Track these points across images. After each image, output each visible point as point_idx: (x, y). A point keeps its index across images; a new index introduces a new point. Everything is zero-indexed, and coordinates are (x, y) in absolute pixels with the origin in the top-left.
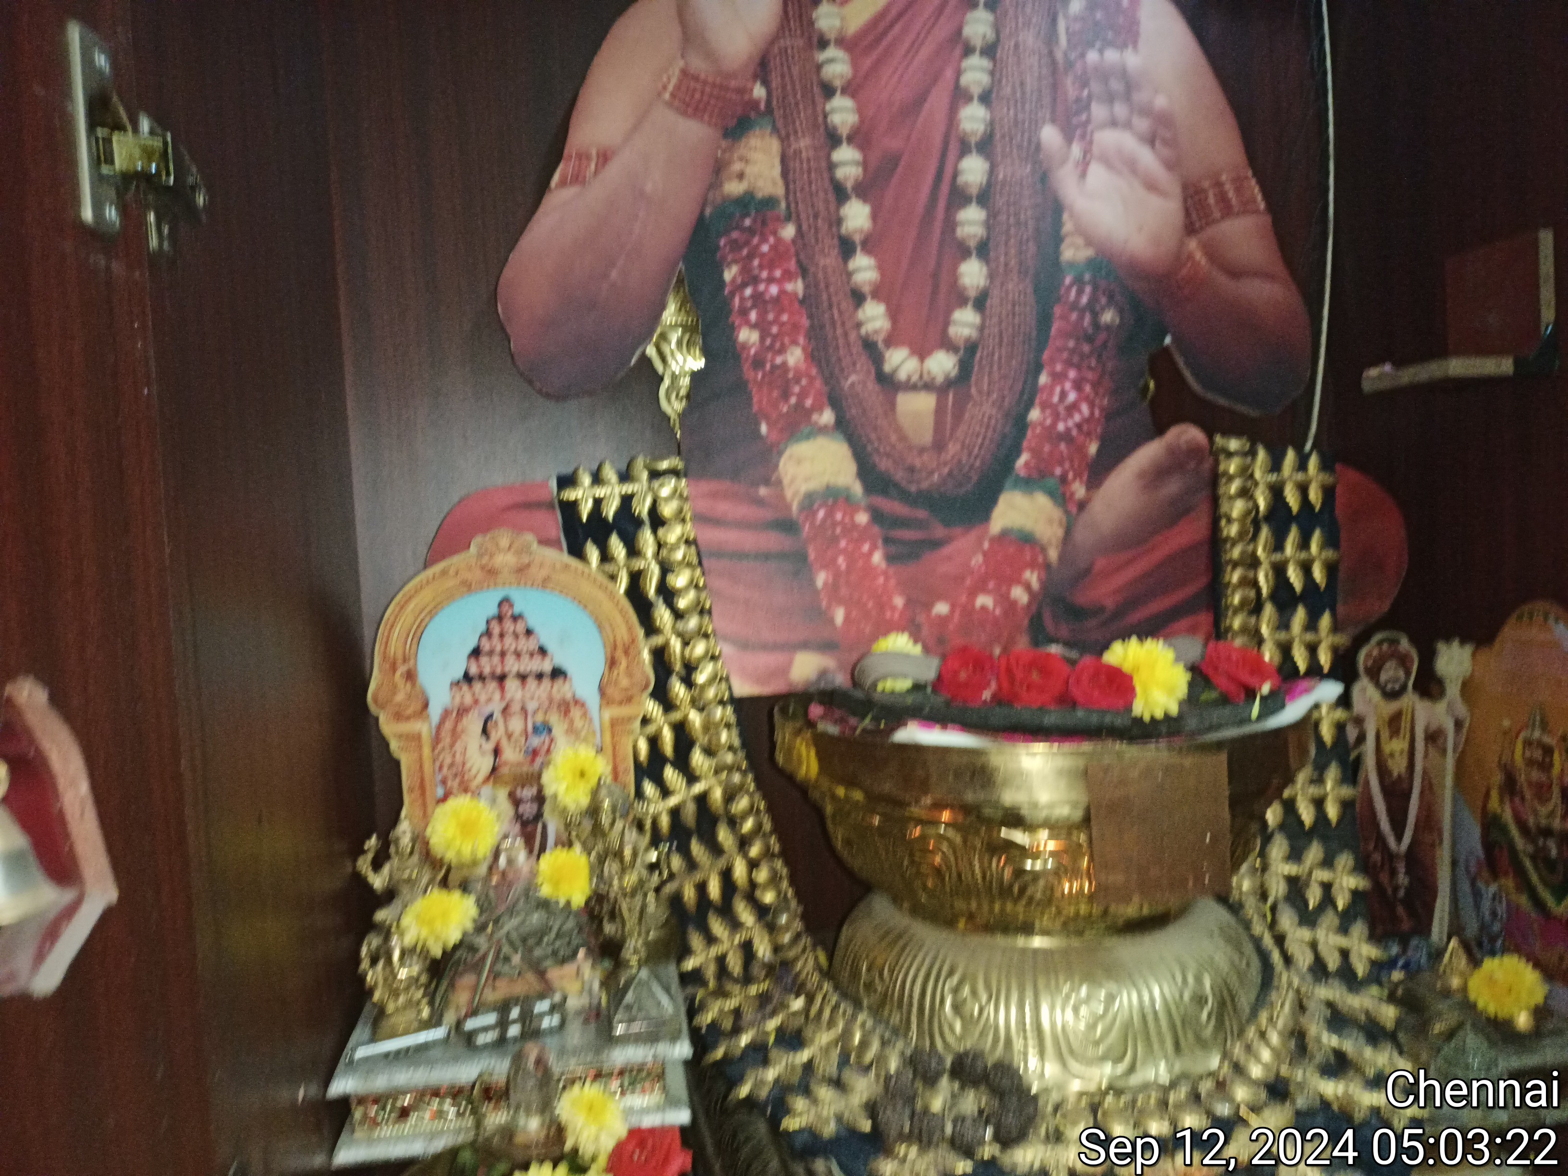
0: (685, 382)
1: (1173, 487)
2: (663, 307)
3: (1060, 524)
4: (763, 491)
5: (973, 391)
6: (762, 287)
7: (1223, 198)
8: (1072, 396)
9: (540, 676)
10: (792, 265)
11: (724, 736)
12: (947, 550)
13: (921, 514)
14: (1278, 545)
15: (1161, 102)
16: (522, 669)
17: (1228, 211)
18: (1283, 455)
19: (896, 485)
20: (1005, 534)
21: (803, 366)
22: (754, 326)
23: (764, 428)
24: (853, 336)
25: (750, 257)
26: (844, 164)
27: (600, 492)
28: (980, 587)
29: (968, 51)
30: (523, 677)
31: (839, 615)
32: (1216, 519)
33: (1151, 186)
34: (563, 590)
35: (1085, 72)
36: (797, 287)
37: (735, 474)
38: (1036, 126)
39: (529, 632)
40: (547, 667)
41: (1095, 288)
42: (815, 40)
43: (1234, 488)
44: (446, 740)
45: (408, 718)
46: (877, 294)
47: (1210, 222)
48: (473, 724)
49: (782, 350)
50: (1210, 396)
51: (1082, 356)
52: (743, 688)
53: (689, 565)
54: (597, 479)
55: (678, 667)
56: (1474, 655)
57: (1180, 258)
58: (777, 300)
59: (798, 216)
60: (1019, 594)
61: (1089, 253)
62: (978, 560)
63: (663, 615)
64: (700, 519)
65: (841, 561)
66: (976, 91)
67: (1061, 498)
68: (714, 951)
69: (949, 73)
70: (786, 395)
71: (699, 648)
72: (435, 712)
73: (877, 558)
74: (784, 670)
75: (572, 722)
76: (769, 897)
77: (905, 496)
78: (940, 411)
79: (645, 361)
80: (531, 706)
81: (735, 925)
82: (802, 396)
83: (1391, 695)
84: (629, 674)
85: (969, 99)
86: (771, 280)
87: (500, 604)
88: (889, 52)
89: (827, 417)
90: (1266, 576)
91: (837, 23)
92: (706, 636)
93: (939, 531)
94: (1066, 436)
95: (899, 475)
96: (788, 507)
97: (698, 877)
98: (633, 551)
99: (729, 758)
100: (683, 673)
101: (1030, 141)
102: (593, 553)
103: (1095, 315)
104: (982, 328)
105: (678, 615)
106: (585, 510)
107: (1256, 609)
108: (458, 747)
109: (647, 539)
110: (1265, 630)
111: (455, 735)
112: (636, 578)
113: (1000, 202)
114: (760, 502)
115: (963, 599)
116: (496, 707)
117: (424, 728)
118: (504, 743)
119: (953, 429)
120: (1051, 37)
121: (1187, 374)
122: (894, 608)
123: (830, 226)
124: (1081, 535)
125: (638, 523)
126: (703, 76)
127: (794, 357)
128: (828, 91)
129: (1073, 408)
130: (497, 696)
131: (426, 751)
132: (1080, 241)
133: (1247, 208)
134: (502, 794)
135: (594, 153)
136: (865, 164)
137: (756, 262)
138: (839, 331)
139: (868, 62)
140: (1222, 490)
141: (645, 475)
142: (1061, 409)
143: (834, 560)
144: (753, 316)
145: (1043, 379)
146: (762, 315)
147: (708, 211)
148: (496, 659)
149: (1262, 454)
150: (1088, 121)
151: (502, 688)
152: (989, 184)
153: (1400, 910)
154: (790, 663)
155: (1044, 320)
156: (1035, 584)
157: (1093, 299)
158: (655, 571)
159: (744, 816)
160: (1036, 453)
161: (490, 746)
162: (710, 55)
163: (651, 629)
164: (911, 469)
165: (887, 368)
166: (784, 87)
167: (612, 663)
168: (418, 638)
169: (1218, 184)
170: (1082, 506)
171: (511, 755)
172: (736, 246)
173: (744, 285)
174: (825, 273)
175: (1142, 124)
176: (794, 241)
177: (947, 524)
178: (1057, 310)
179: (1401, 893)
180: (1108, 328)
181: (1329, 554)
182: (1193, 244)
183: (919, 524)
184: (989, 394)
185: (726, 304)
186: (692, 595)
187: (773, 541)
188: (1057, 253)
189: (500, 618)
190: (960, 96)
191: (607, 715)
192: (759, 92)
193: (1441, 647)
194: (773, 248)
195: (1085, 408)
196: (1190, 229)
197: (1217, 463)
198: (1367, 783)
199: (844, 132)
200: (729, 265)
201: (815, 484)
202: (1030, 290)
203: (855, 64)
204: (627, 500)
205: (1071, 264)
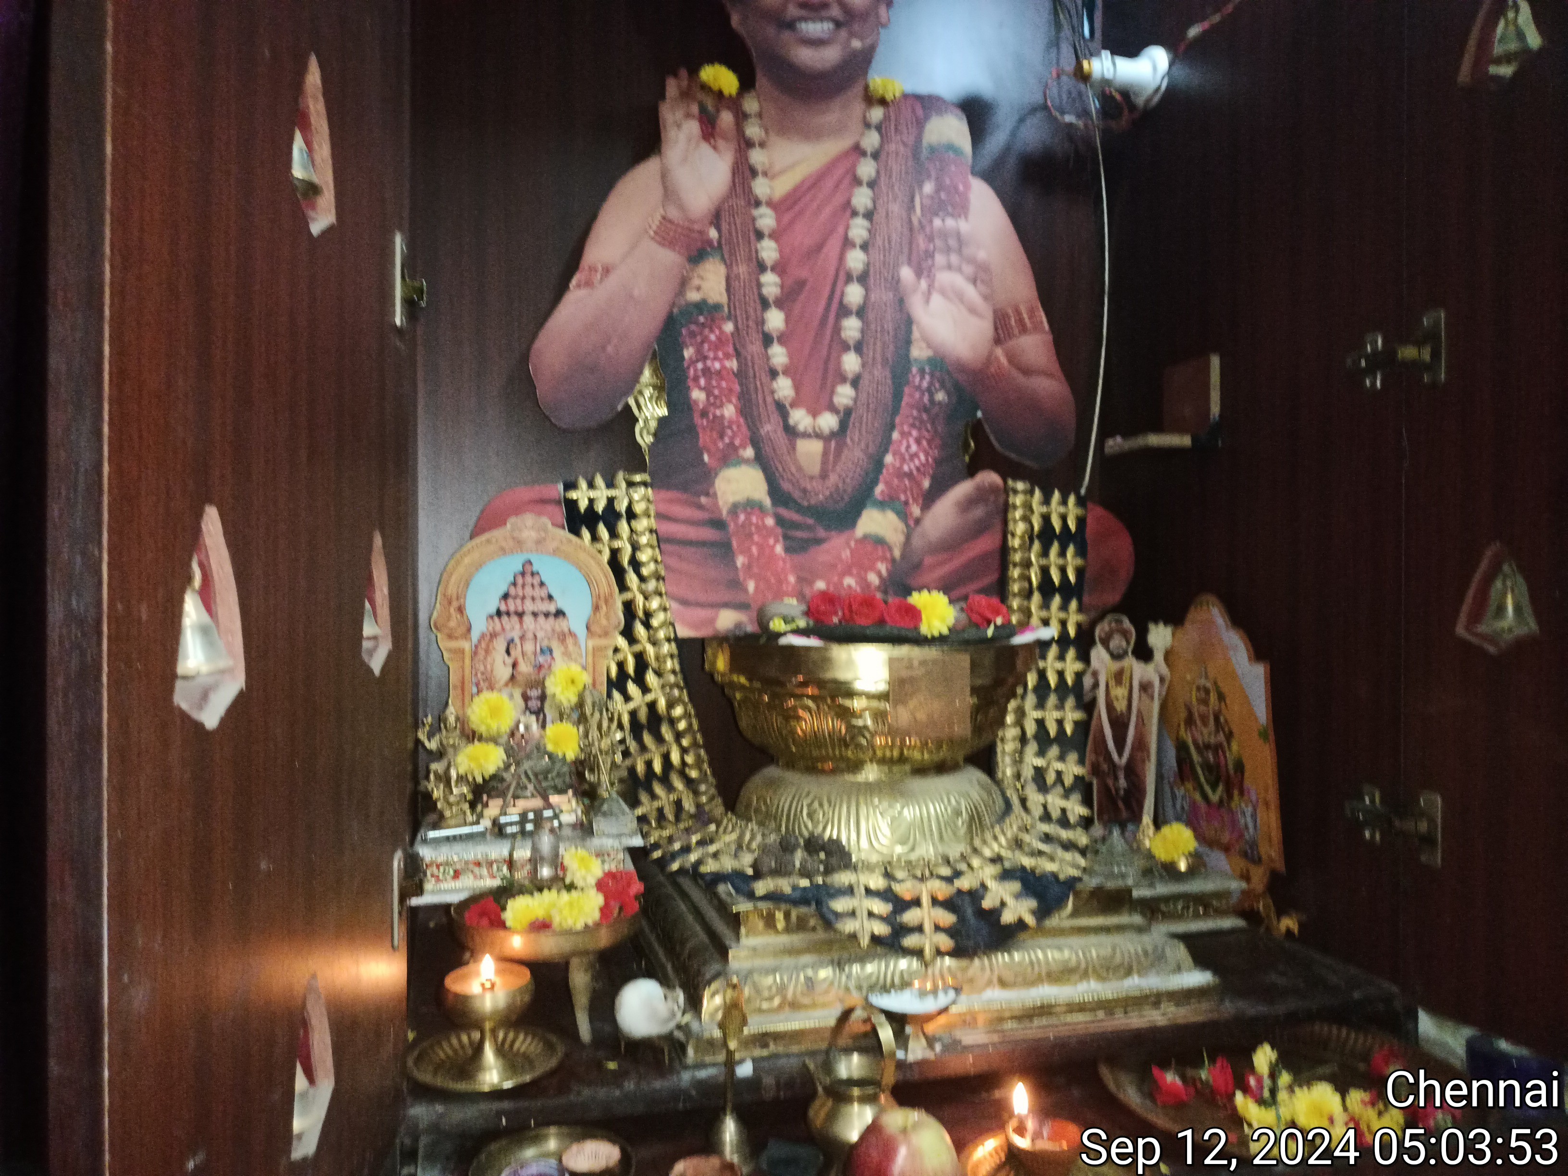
0: (653, 424)
1: (979, 512)
2: (640, 372)
3: (903, 532)
4: (703, 500)
5: (848, 440)
6: (709, 363)
7: (1020, 321)
8: (914, 448)
9: (547, 615)
10: (731, 350)
11: (669, 664)
12: (825, 546)
13: (810, 521)
14: (1045, 553)
15: (982, 255)
16: (536, 610)
17: (1024, 330)
18: (1053, 493)
19: (795, 502)
20: (866, 537)
21: (734, 417)
22: (700, 388)
23: (706, 458)
24: (769, 400)
25: (703, 342)
26: (769, 284)
27: (592, 494)
28: (848, 572)
29: (854, 214)
30: (535, 615)
31: (751, 586)
32: (1005, 533)
33: (973, 311)
34: (567, 557)
35: (932, 232)
36: (733, 364)
37: (684, 487)
38: (896, 266)
39: (542, 584)
40: (552, 608)
41: (932, 375)
42: (753, 202)
43: (1018, 514)
44: (481, 653)
45: (456, 638)
46: (786, 372)
47: (1010, 336)
48: (500, 645)
49: (721, 406)
50: (1008, 453)
51: (922, 421)
52: (683, 632)
53: (652, 547)
54: (591, 485)
55: (641, 613)
56: (1173, 635)
57: (990, 359)
58: (719, 373)
59: (736, 317)
60: (873, 578)
61: (929, 353)
62: (846, 554)
63: (632, 579)
64: (660, 516)
65: (754, 550)
66: (858, 242)
67: (903, 515)
68: (656, 804)
69: (841, 230)
70: (722, 436)
71: (655, 604)
72: (475, 635)
73: (779, 549)
74: (712, 621)
75: (566, 648)
76: (694, 774)
77: (800, 509)
78: (825, 453)
79: (628, 407)
80: (540, 635)
81: (670, 788)
82: (732, 439)
83: (1116, 657)
84: (608, 617)
85: (854, 245)
86: (716, 358)
87: (523, 566)
88: (801, 213)
89: (749, 452)
90: (1036, 575)
91: (768, 191)
92: (660, 595)
93: (821, 533)
94: (910, 475)
95: (797, 494)
96: (720, 512)
97: (647, 756)
98: (614, 534)
99: (672, 679)
100: (643, 618)
101: (893, 278)
102: (586, 534)
103: (931, 395)
104: (856, 400)
105: (642, 579)
106: (583, 505)
107: (1028, 594)
108: (489, 659)
109: (623, 527)
110: (1033, 609)
111: (487, 651)
112: (615, 554)
113: (871, 316)
114: (700, 507)
115: (836, 579)
116: (516, 634)
117: (466, 646)
118: (520, 660)
119: (834, 466)
120: (911, 208)
121: (992, 438)
122: (788, 583)
123: (757, 325)
124: (917, 542)
125: (618, 516)
126: (676, 222)
127: (729, 411)
128: (760, 235)
129: (916, 455)
130: (518, 626)
131: (467, 661)
132: (924, 345)
133: (1037, 328)
134: (517, 694)
135: (600, 269)
136: (782, 287)
137: (706, 346)
138: (760, 396)
139: (787, 218)
140: (1010, 516)
141: (624, 485)
142: (907, 457)
143: (749, 549)
144: (702, 382)
145: (895, 435)
146: (708, 382)
147: (675, 310)
148: (519, 601)
149: (1038, 493)
150: (933, 265)
151: (521, 622)
152: (865, 303)
153: (1121, 804)
154: (717, 616)
155: (897, 396)
156: (884, 572)
157: (931, 384)
158: (628, 550)
159: (679, 719)
160: (887, 483)
161: (509, 661)
162: (681, 208)
163: (623, 586)
164: (804, 491)
165: (791, 422)
166: (730, 233)
167: (596, 608)
168: (467, 584)
169: (1018, 312)
170: (918, 521)
171: (524, 668)
172: (693, 335)
173: (697, 361)
174: (752, 357)
175: (969, 269)
176: (732, 334)
177: (828, 528)
178: (907, 390)
179: (1122, 792)
180: (940, 403)
181: (1079, 562)
182: (999, 352)
183: (809, 528)
184: (858, 444)
185: (684, 372)
186: (652, 566)
187: (708, 534)
188: (908, 350)
189: (523, 574)
190: (847, 243)
191: (591, 644)
192: (713, 234)
193: (1152, 627)
194: (719, 339)
195: (922, 457)
196: (998, 341)
197: (1008, 496)
198: (1100, 716)
199: (769, 263)
200: (687, 347)
201: (740, 497)
202: (888, 375)
203: (778, 220)
204: (611, 501)
205: (916, 360)
